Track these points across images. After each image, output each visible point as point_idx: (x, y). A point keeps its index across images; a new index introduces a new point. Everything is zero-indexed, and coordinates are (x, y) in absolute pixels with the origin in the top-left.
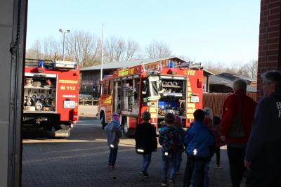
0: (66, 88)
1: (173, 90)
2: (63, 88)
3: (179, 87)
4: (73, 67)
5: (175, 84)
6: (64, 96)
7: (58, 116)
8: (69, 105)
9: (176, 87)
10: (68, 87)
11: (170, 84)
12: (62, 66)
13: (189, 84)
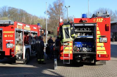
0: (7, 36)
1: (86, 33)
2: (6, 36)
3: (91, 31)
4: (8, 23)
5: (87, 29)
6: (6, 41)
7: (4, 52)
8: (10, 46)
9: (88, 31)
10: (8, 35)
11: (83, 30)
12: (2, 23)
13: (98, 29)
